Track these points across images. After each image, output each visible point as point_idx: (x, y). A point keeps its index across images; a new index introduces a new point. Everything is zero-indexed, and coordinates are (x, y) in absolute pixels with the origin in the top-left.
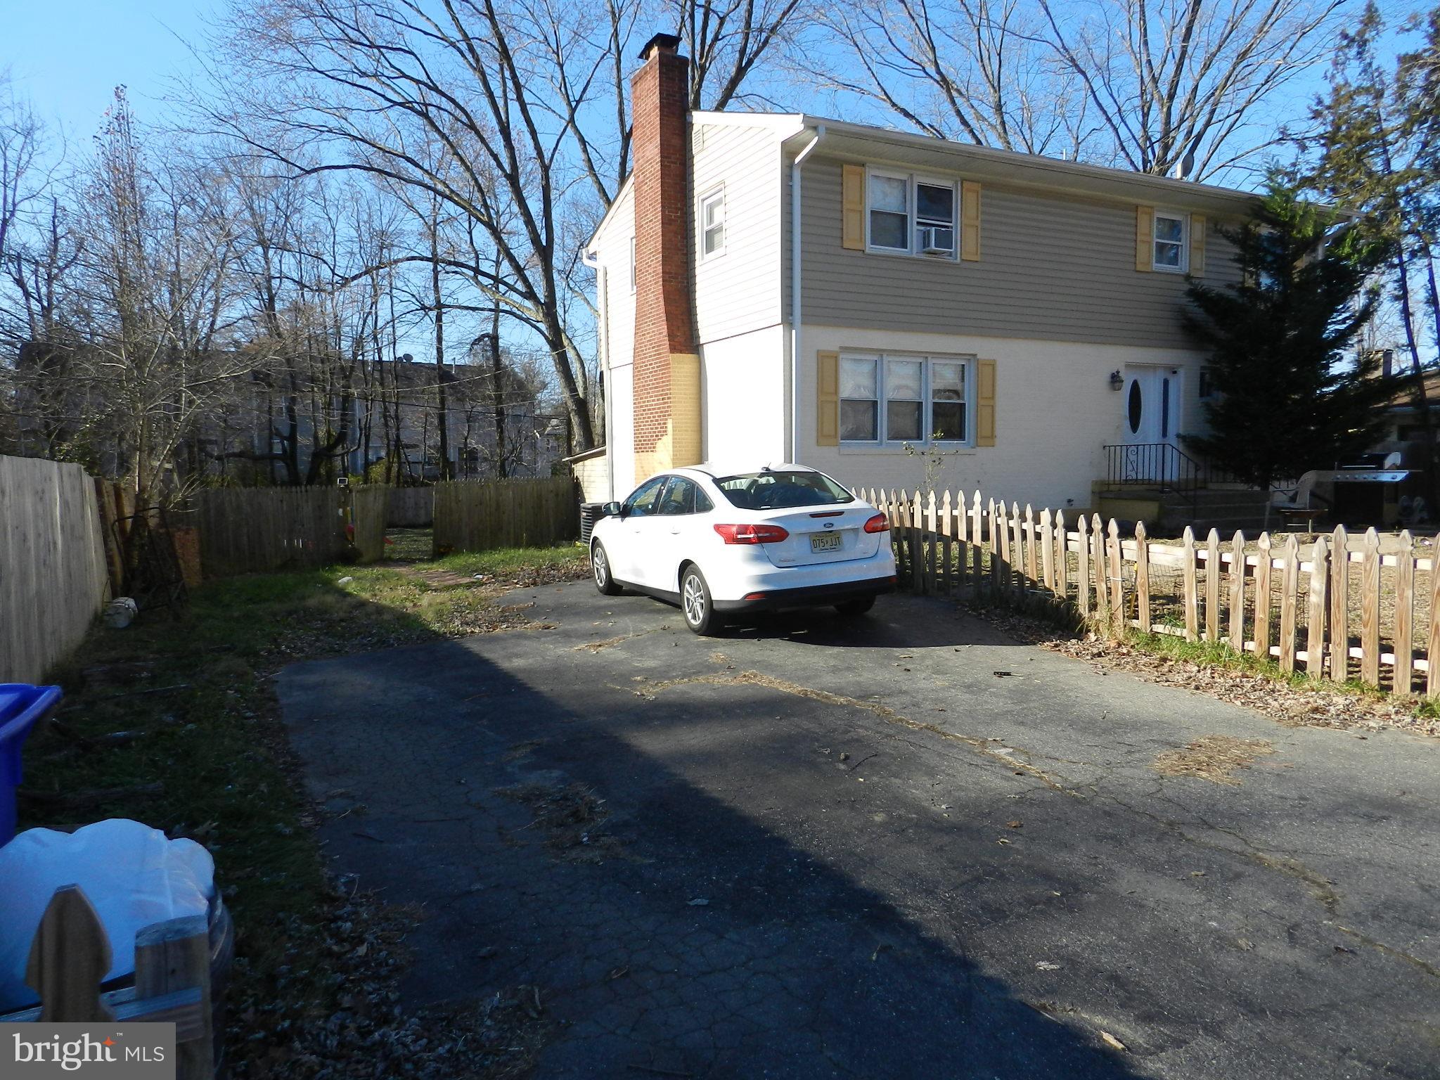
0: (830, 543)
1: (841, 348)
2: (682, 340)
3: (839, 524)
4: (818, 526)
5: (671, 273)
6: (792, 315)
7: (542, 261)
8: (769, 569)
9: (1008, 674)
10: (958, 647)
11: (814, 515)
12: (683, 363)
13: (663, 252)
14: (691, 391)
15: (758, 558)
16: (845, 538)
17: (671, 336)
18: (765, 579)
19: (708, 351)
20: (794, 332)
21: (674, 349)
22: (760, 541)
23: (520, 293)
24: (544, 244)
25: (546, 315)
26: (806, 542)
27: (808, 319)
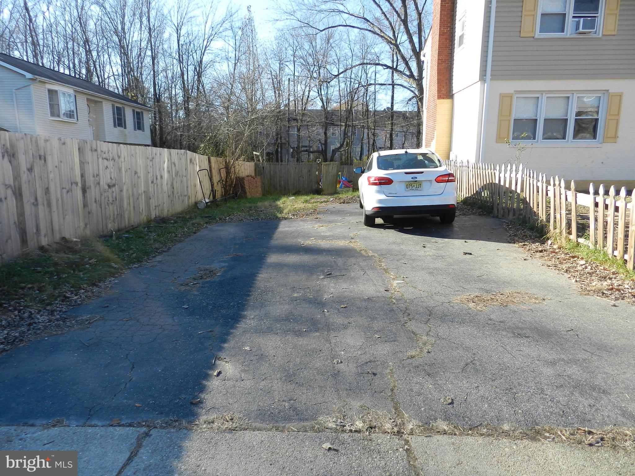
0: (415, 186)
1: (515, 91)
2: (445, 92)
3: (419, 177)
4: (409, 178)
5: (442, 60)
6: (485, 76)
7: (416, 59)
8: (383, 197)
9: (471, 254)
10: (467, 241)
11: (406, 173)
12: (445, 103)
13: (439, 49)
14: (447, 117)
15: (379, 192)
16: (424, 185)
17: (439, 91)
18: (380, 201)
19: (455, 97)
20: (486, 84)
21: (439, 97)
22: (380, 184)
23: (407, 76)
24: (418, 51)
25: (417, 85)
26: (403, 186)
27: (494, 77)
